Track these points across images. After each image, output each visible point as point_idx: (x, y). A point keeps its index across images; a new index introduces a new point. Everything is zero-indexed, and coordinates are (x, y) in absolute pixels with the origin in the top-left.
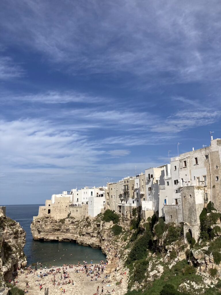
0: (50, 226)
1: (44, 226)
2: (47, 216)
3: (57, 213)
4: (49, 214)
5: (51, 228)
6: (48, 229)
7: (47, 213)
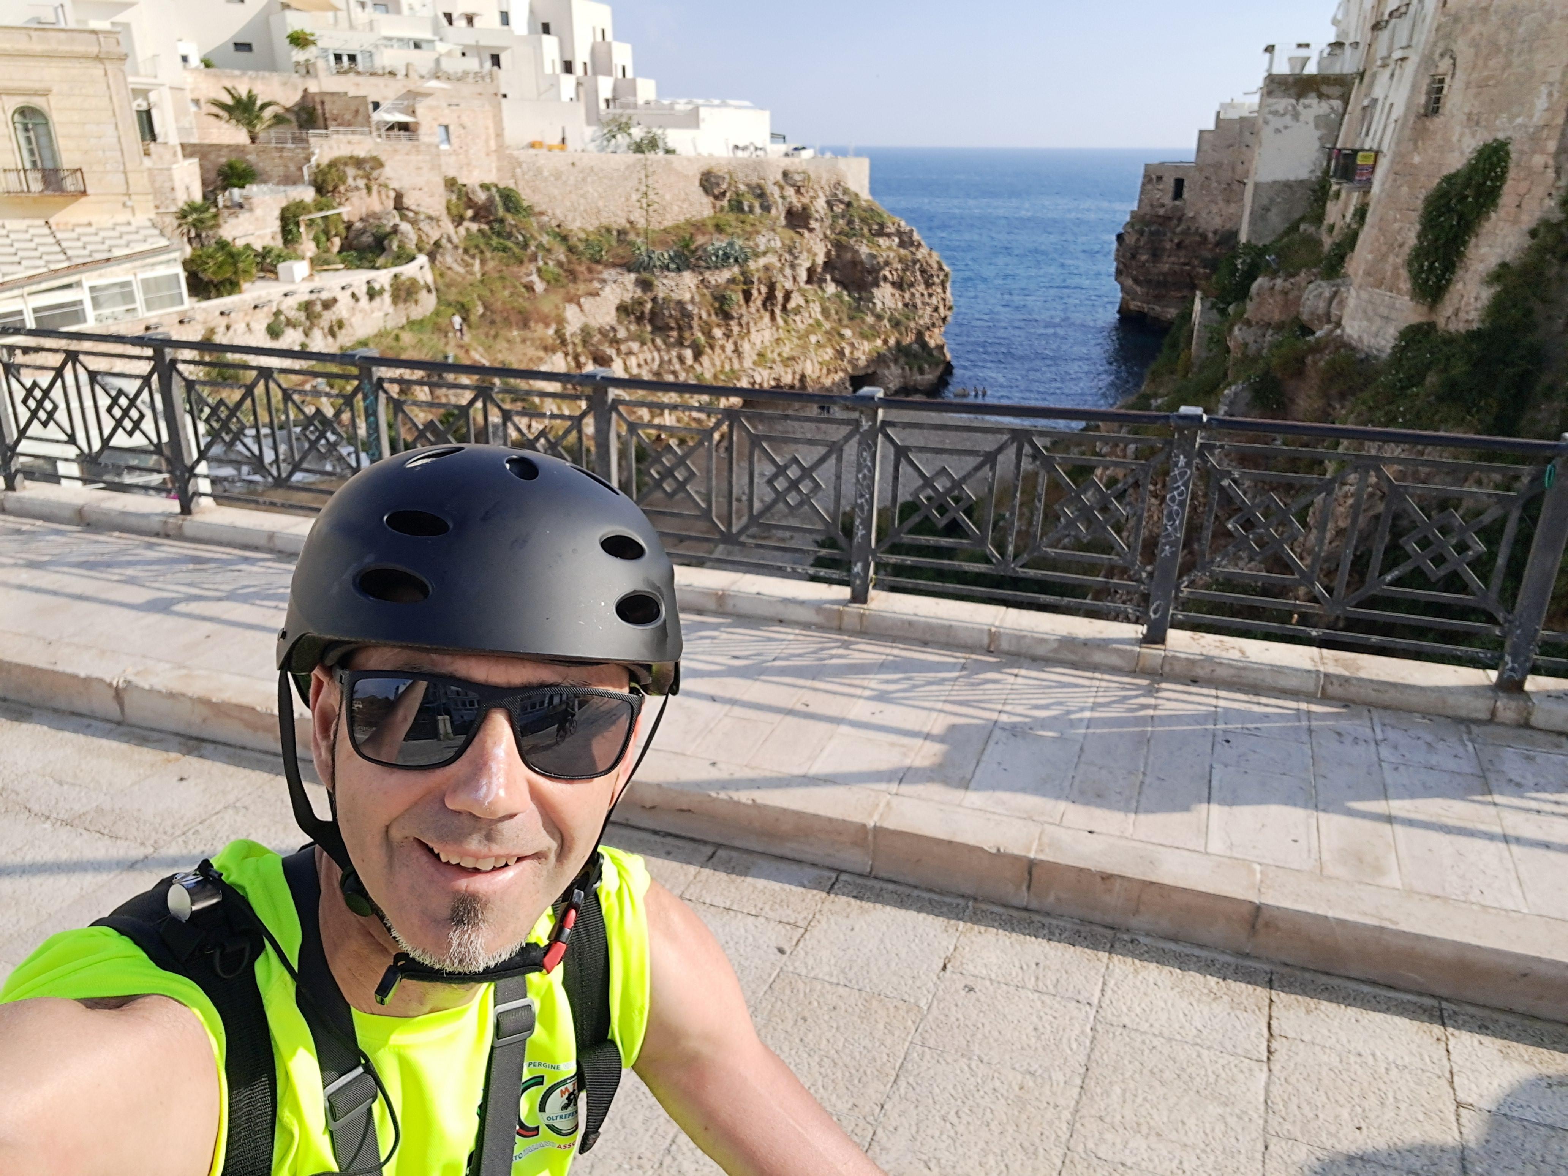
0: (1173, 259)
1: (1144, 258)
2: (1162, 211)
3: (1212, 201)
4: (1177, 203)
5: (1177, 268)
6: (1165, 275)
7: (1167, 200)
